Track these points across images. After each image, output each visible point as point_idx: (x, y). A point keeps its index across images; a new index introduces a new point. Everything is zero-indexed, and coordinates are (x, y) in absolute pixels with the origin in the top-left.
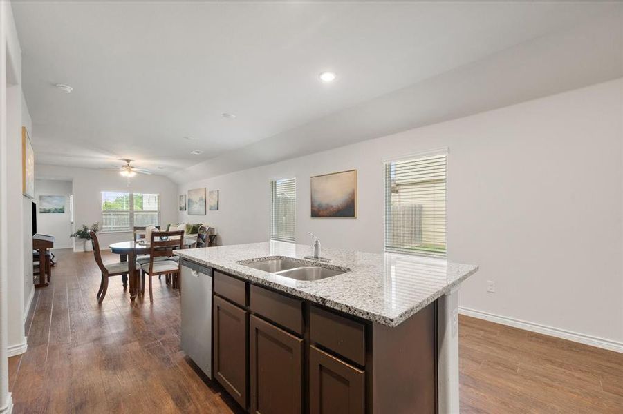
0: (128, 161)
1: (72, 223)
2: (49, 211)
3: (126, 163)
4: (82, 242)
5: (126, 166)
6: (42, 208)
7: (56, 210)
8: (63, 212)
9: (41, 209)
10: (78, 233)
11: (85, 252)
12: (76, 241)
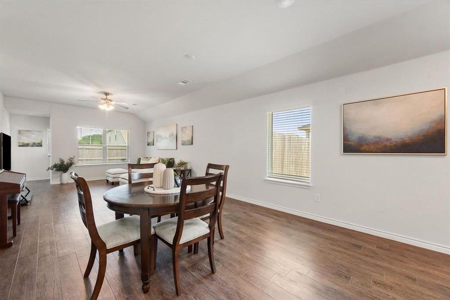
0: (107, 94)
1: (49, 156)
2: (27, 145)
3: (105, 97)
4: (59, 174)
5: (105, 99)
6: (22, 141)
7: (34, 144)
8: (41, 146)
9: (19, 143)
10: (55, 166)
11: (62, 184)
12: (52, 174)
